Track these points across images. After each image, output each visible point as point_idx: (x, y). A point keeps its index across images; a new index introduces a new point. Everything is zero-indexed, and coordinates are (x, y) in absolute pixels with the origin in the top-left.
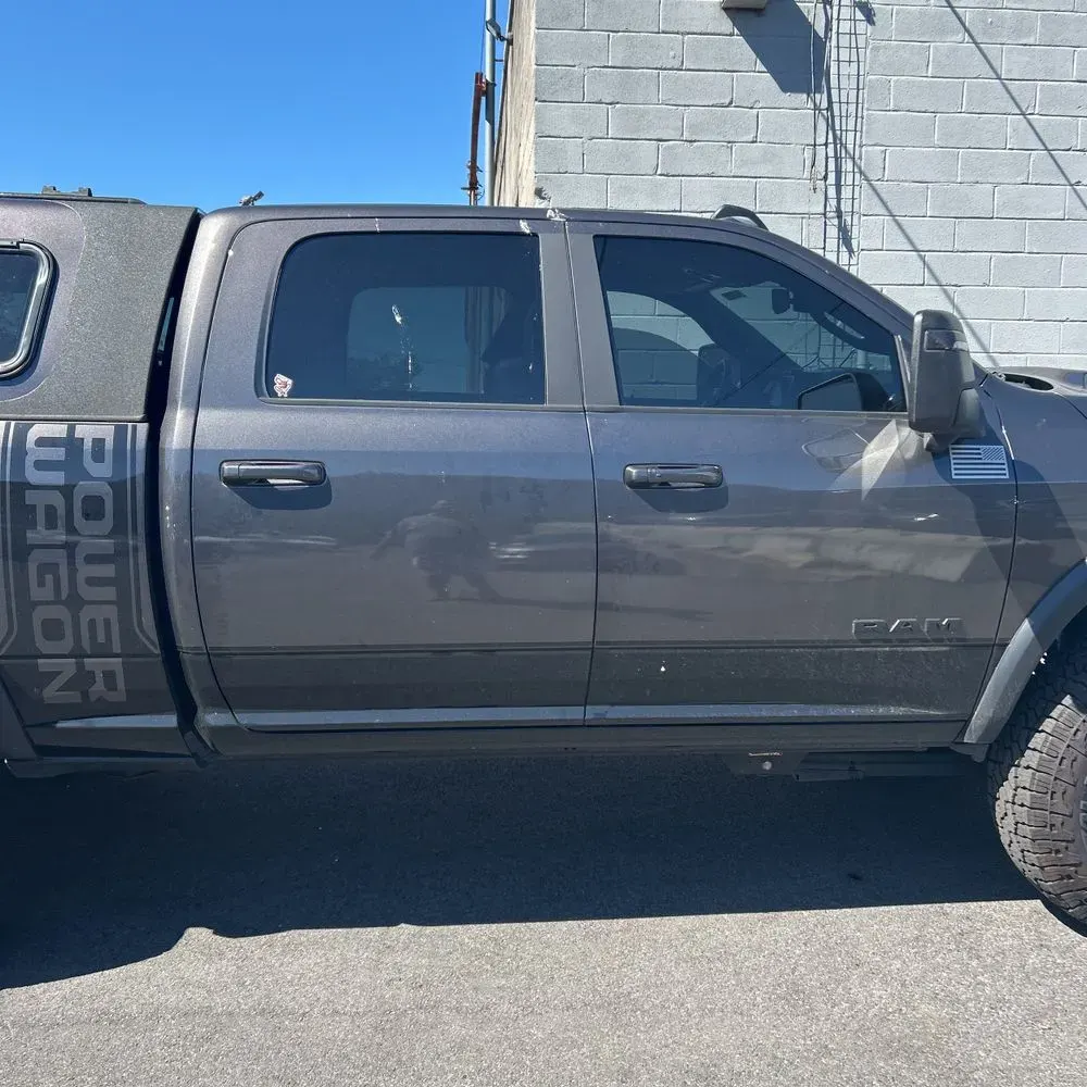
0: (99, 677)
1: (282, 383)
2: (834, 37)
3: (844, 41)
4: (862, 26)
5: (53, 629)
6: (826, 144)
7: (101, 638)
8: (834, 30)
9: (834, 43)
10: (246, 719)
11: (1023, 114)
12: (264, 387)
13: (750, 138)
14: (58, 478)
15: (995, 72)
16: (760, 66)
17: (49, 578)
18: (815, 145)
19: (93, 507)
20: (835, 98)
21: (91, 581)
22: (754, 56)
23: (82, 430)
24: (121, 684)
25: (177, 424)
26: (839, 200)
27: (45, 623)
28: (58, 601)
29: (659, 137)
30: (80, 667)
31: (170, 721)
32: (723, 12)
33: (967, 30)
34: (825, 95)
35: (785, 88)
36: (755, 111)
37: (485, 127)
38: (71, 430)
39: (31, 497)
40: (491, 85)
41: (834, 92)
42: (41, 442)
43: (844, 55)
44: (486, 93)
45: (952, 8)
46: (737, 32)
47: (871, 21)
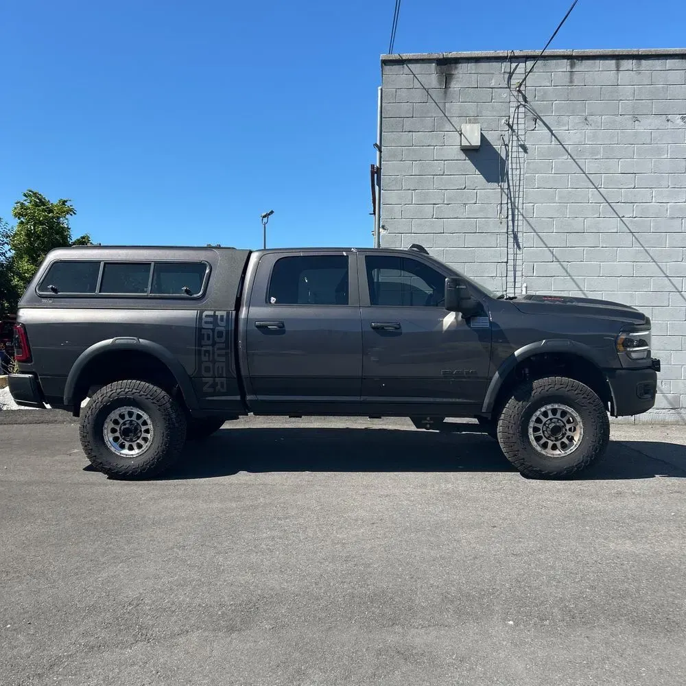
0: (219, 384)
1: (273, 300)
3: (514, 161)
4: (522, 154)
5: (207, 369)
6: (507, 203)
7: (220, 372)
9: (510, 161)
10: (261, 397)
12: (268, 301)
13: (474, 202)
14: (211, 326)
15: (582, 170)
16: (477, 172)
17: (207, 355)
18: (501, 204)
19: (220, 334)
20: (511, 184)
21: (219, 355)
22: (475, 168)
23: (217, 313)
24: (225, 386)
25: (243, 313)
26: (513, 226)
27: (206, 367)
28: (209, 361)
29: (435, 203)
30: (214, 380)
31: (238, 398)
32: (462, 152)
33: (569, 154)
34: (506, 184)
35: (488, 181)
36: (475, 191)
37: (377, 188)
38: (215, 312)
39: (203, 331)
40: (379, 169)
41: (510, 182)
42: (207, 316)
43: (514, 166)
44: (376, 173)
45: (562, 145)
46: (468, 159)
47: (526, 152)
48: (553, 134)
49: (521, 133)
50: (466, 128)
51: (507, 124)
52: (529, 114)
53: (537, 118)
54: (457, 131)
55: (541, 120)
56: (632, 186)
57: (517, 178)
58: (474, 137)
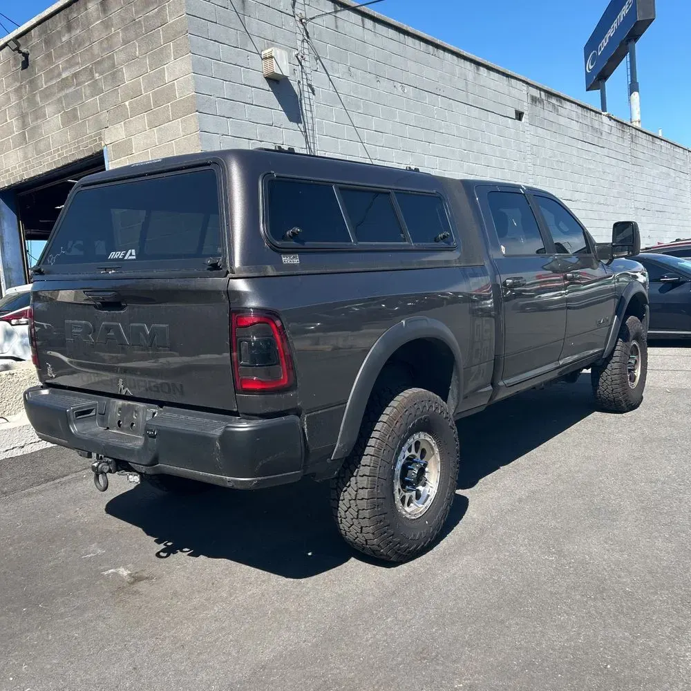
2: (303, 98)
4: (311, 95)
8: (303, 96)
9: (303, 101)
11: (362, 143)
15: (352, 123)
22: (278, 103)
32: (265, 80)
33: (342, 104)
34: (303, 126)
35: (290, 119)
41: (306, 125)
43: (307, 108)
45: (337, 93)
46: (271, 90)
47: (314, 94)
48: (330, 79)
49: (308, 71)
50: (276, 52)
51: (297, 57)
52: (312, 52)
53: (318, 58)
54: (258, 54)
55: (320, 60)
56: (382, 145)
57: (310, 121)
58: (283, 65)
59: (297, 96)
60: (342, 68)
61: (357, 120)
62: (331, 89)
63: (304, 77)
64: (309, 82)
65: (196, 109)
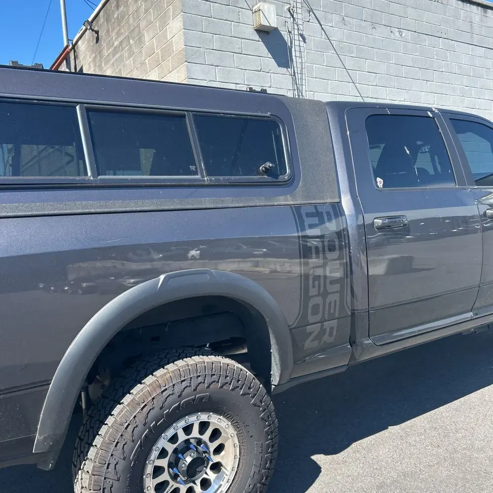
1: (380, 181)
2: (294, 46)
3: (297, 49)
4: (302, 44)
7: (332, 310)
8: (293, 44)
9: (294, 48)
11: (353, 83)
13: (269, 85)
14: (319, 232)
15: (344, 65)
16: (270, 56)
19: (332, 245)
20: (296, 71)
22: (267, 51)
30: (322, 326)
32: (255, 32)
33: (335, 49)
34: (293, 70)
35: (279, 65)
36: (269, 74)
41: (296, 69)
43: (297, 54)
45: (329, 40)
46: (260, 40)
47: (305, 42)
48: (322, 28)
49: (300, 22)
50: (264, 6)
51: (289, 11)
52: (305, 5)
53: (311, 10)
54: (251, 10)
55: (313, 13)
56: (375, 84)
57: (299, 66)
58: (271, 17)
59: (286, 44)
60: (336, 18)
61: (349, 63)
62: (323, 37)
63: (296, 27)
64: (301, 32)
65: (185, 60)
